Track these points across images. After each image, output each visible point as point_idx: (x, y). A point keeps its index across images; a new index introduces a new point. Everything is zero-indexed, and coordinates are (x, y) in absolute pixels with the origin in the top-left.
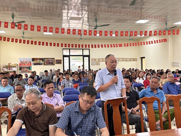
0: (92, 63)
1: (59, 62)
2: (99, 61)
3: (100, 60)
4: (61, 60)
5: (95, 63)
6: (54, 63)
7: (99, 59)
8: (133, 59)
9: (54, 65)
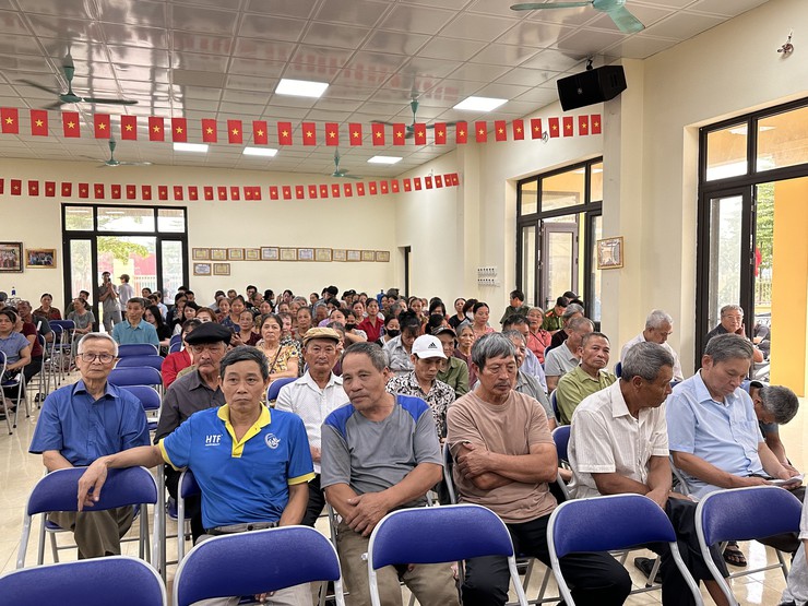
0: (195, 265)
1: (43, 258)
2: (227, 259)
3: (232, 254)
4: (51, 253)
5: (210, 265)
6: (18, 262)
7: (227, 250)
8: (372, 255)
9: (21, 270)
